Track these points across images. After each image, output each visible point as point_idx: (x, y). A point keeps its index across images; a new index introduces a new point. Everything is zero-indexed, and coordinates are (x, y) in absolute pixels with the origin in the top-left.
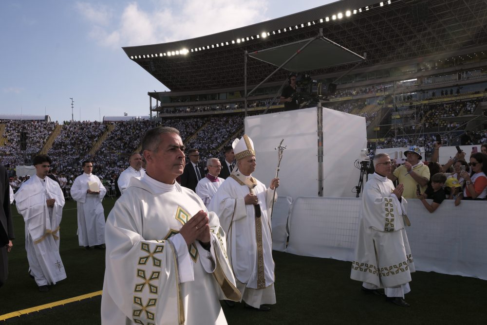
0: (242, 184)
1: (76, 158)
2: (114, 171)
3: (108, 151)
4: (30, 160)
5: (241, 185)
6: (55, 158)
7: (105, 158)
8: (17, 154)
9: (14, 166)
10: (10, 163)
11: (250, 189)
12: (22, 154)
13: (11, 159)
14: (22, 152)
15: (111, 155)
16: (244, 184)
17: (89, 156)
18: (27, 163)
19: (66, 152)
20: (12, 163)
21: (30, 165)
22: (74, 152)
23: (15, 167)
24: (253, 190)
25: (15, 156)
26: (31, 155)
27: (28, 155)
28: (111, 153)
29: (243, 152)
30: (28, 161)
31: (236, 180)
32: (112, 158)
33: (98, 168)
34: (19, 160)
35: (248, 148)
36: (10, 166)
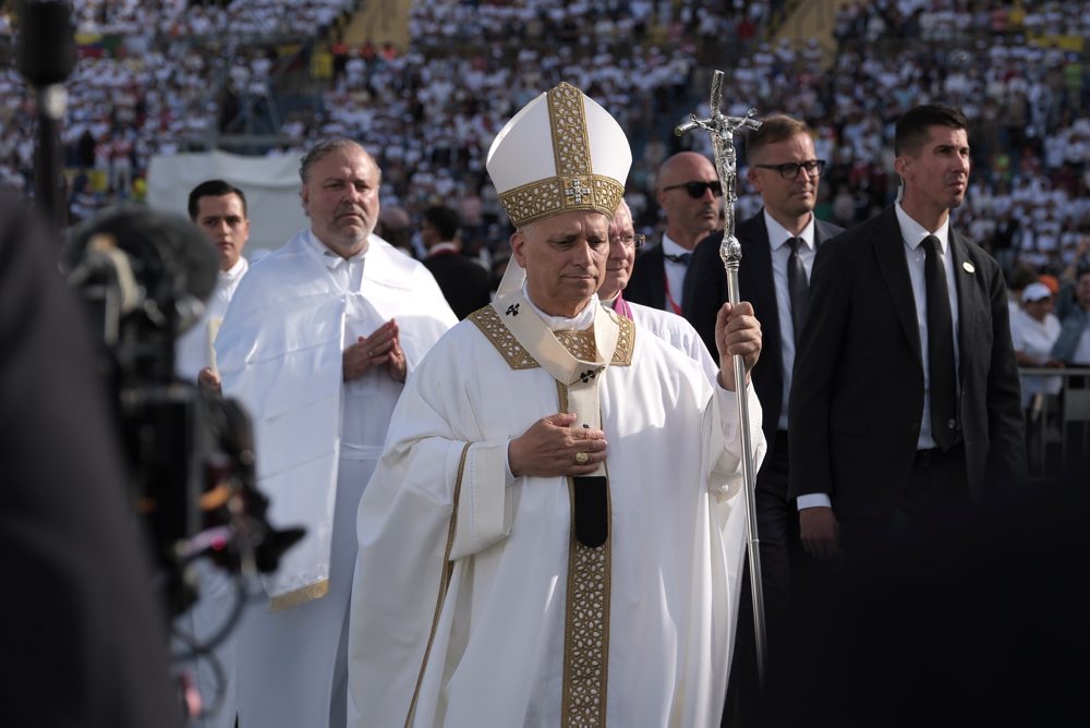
0: (519, 358)
1: (660, 91)
2: (1014, 225)
3: (964, 20)
4: (260, 105)
5: (514, 368)
6: (475, 79)
7: (925, 82)
8: (161, 43)
9: (132, 155)
10: (99, 130)
11: (562, 391)
12: (198, 45)
13: (108, 90)
14: (201, 25)
15: (984, 62)
16: (533, 364)
17: (778, 67)
18: (240, 130)
19: (569, 24)
20: (117, 127)
21: (262, 151)
22: (640, 30)
23: (139, 173)
24: (579, 396)
25: (147, 64)
26: (271, 53)
27: (245, 54)
28: (991, 35)
29: (529, 188)
30: (247, 111)
31: (495, 342)
32: (996, 89)
33: (854, 191)
34: (171, 98)
35: (560, 165)
36: (101, 159)
